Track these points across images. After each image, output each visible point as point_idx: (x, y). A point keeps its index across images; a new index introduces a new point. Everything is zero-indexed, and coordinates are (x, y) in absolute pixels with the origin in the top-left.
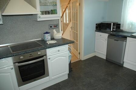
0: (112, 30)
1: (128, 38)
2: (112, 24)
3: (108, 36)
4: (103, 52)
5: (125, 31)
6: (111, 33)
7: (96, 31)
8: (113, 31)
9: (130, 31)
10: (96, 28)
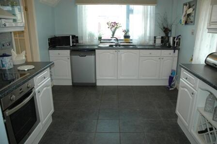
0: (71, 45)
1: (96, 50)
2: (71, 37)
3: (71, 53)
4: (67, 76)
5: (86, 44)
6: (71, 48)
7: (49, 49)
8: (73, 46)
9: (92, 44)
10: (49, 45)
